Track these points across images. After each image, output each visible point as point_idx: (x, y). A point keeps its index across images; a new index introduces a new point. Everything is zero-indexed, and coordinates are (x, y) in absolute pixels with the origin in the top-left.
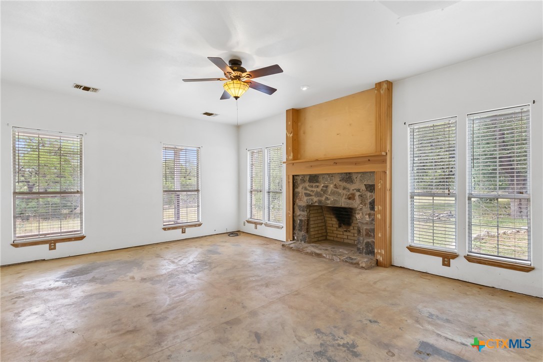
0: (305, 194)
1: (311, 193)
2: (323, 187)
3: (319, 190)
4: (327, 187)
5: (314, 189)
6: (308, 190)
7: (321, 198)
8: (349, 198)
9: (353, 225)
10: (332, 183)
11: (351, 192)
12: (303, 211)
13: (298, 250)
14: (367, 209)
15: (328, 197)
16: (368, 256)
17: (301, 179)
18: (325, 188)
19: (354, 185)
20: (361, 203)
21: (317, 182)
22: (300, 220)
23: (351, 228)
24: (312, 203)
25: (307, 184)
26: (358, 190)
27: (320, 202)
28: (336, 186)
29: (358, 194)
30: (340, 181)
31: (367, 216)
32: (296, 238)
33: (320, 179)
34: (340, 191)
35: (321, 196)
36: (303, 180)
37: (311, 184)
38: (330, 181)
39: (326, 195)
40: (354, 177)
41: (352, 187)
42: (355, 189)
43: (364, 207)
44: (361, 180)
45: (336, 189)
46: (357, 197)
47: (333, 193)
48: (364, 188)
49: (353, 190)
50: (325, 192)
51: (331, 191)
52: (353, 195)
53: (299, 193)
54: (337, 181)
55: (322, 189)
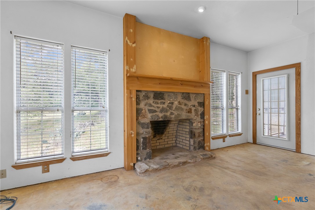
0: (149, 110)
1: (156, 109)
2: (169, 103)
3: (165, 106)
4: (172, 103)
5: (159, 105)
6: (153, 106)
7: (166, 114)
8: (189, 112)
9: (165, 133)
10: (176, 100)
11: (189, 107)
12: (148, 128)
13: (166, 167)
14: (199, 119)
15: (173, 112)
16: (199, 150)
17: (144, 96)
18: (170, 105)
19: (191, 102)
20: (196, 115)
21: (163, 99)
22: (144, 138)
23: (164, 135)
24: (157, 119)
25: (151, 101)
26: (194, 106)
27: (165, 116)
28: (180, 103)
29: (193, 109)
30: (182, 99)
31: (199, 124)
32: (139, 158)
33: (166, 96)
34: (183, 106)
35: (167, 111)
36: (147, 96)
37: (157, 101)
38: (175, 98)
39: (171, 111)
40: (191, 96)
41: (190, 104)
42: (192, 105)
43: (197, 117)
44: (195, 99)
45: (179, 105)
46: (193, 111)
47: (177, 109)
48: (197, 104)
49: (191, 106)
50: (171, 108)
51: (176, 107)
52: (191, 109)
53: (142, 110)
54: (180, 98)
55: (168, 106)
